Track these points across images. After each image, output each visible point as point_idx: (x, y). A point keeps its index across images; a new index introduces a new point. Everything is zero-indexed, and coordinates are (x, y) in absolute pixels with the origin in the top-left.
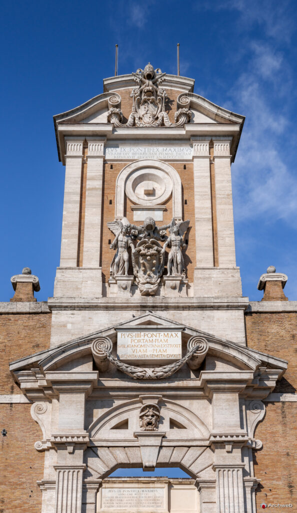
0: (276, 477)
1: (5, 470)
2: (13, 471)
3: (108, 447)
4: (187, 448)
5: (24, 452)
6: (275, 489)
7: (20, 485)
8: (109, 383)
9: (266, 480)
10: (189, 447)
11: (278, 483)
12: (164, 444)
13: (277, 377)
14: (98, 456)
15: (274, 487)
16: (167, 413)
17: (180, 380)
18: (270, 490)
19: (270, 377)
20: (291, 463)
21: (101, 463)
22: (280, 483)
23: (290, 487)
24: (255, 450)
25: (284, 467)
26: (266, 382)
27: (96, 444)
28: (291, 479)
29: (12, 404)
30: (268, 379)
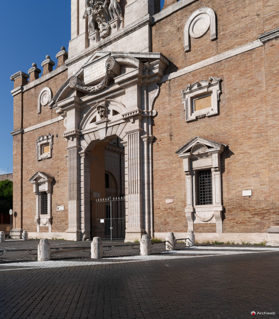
0: (163, 131)
1: (58, 153)
2: (61, 153)
3: (88, 133)
4: (118, 126)
5: (63, 143)
6: (163, 139)
7: (63, 159)
8: (84, 99)
9: (158, 134)
10: (119, 124)
11: (164, 135)
12: (108, 126)
13: (158, 65)
14: (84, 139)
15: (163, 137)
16: (111, 108)
17: (111, 87)
18: (160, 140)
19: (155, 67)
20: (172, 120)
21: (85, 142)
22: (166, 134)
23: (171, 136)
24: (152, 117)
25: (168, 124)
26: (153, 71)
27: (83, 133)
28: (172, 130)
29: (58, 121)
30: (154, 69)
